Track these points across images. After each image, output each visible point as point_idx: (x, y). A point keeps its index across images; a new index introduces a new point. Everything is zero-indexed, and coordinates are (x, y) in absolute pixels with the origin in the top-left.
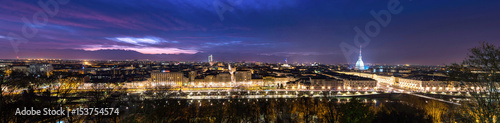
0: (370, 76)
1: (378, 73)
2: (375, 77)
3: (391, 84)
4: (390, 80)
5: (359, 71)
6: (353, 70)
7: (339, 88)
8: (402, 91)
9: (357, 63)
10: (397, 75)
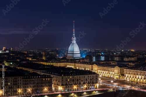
0: (88, 68)
1: (99, 63)
2: (96, 69)
3: (116, 77)
4: (114, 73)
5: (74, 61)
6: (65, 59)
7: (46, 89)
8: (128, 87)
9: (70, 48)
10: (122, 65)
